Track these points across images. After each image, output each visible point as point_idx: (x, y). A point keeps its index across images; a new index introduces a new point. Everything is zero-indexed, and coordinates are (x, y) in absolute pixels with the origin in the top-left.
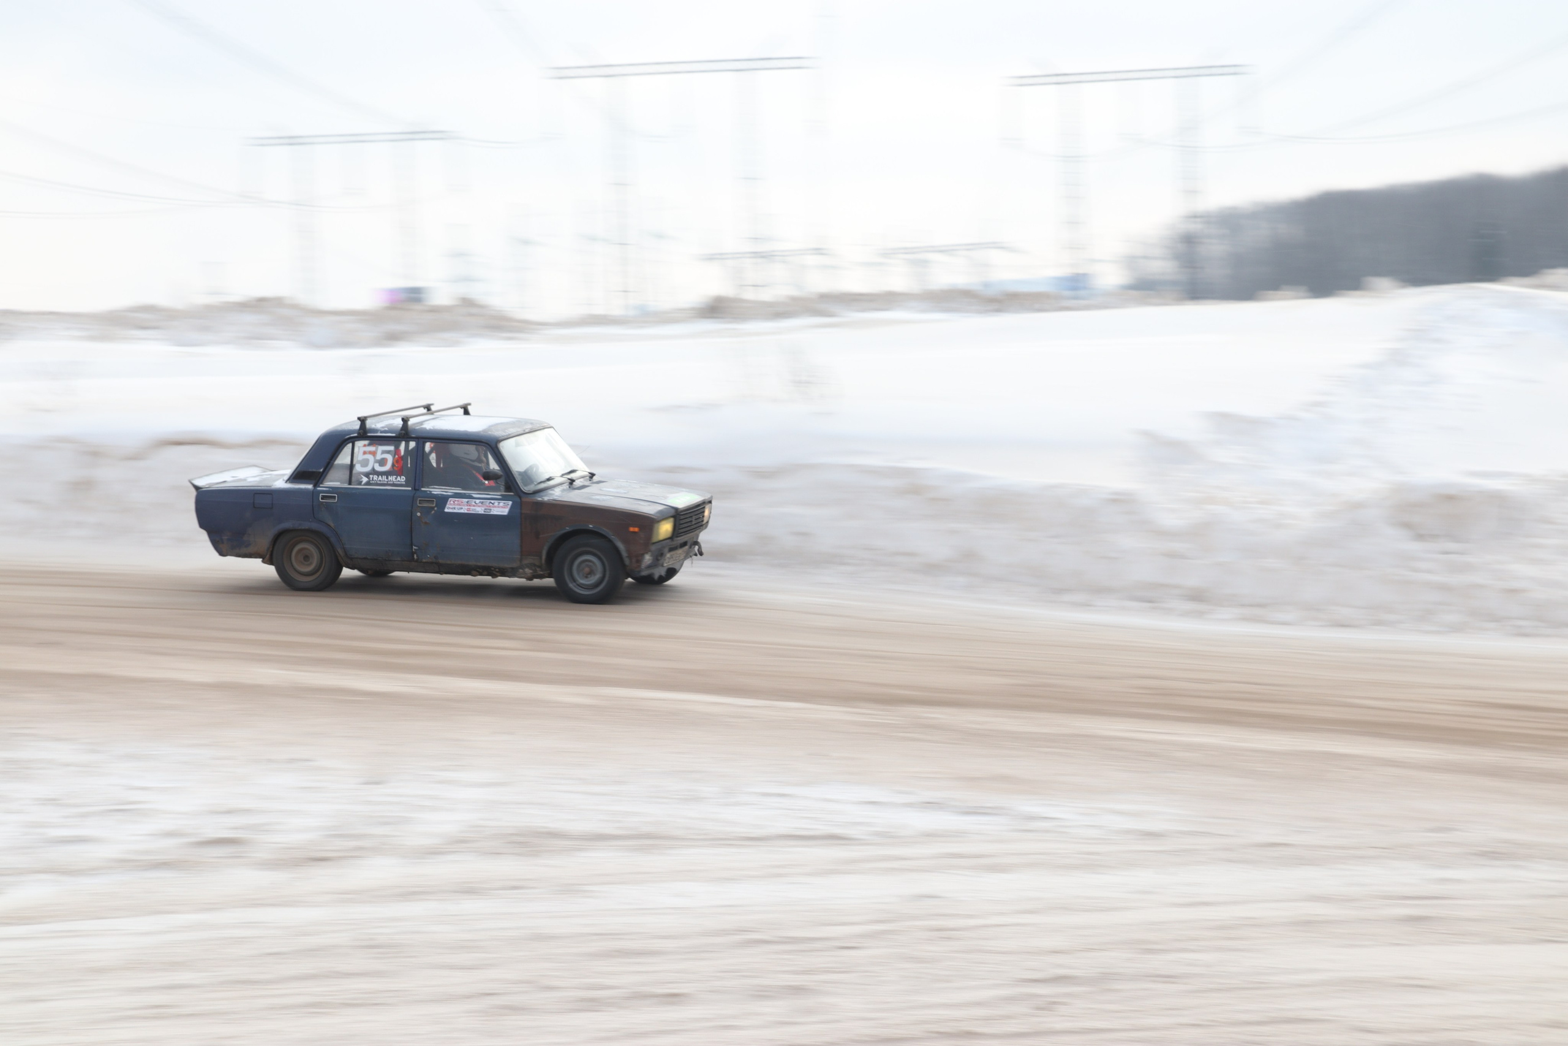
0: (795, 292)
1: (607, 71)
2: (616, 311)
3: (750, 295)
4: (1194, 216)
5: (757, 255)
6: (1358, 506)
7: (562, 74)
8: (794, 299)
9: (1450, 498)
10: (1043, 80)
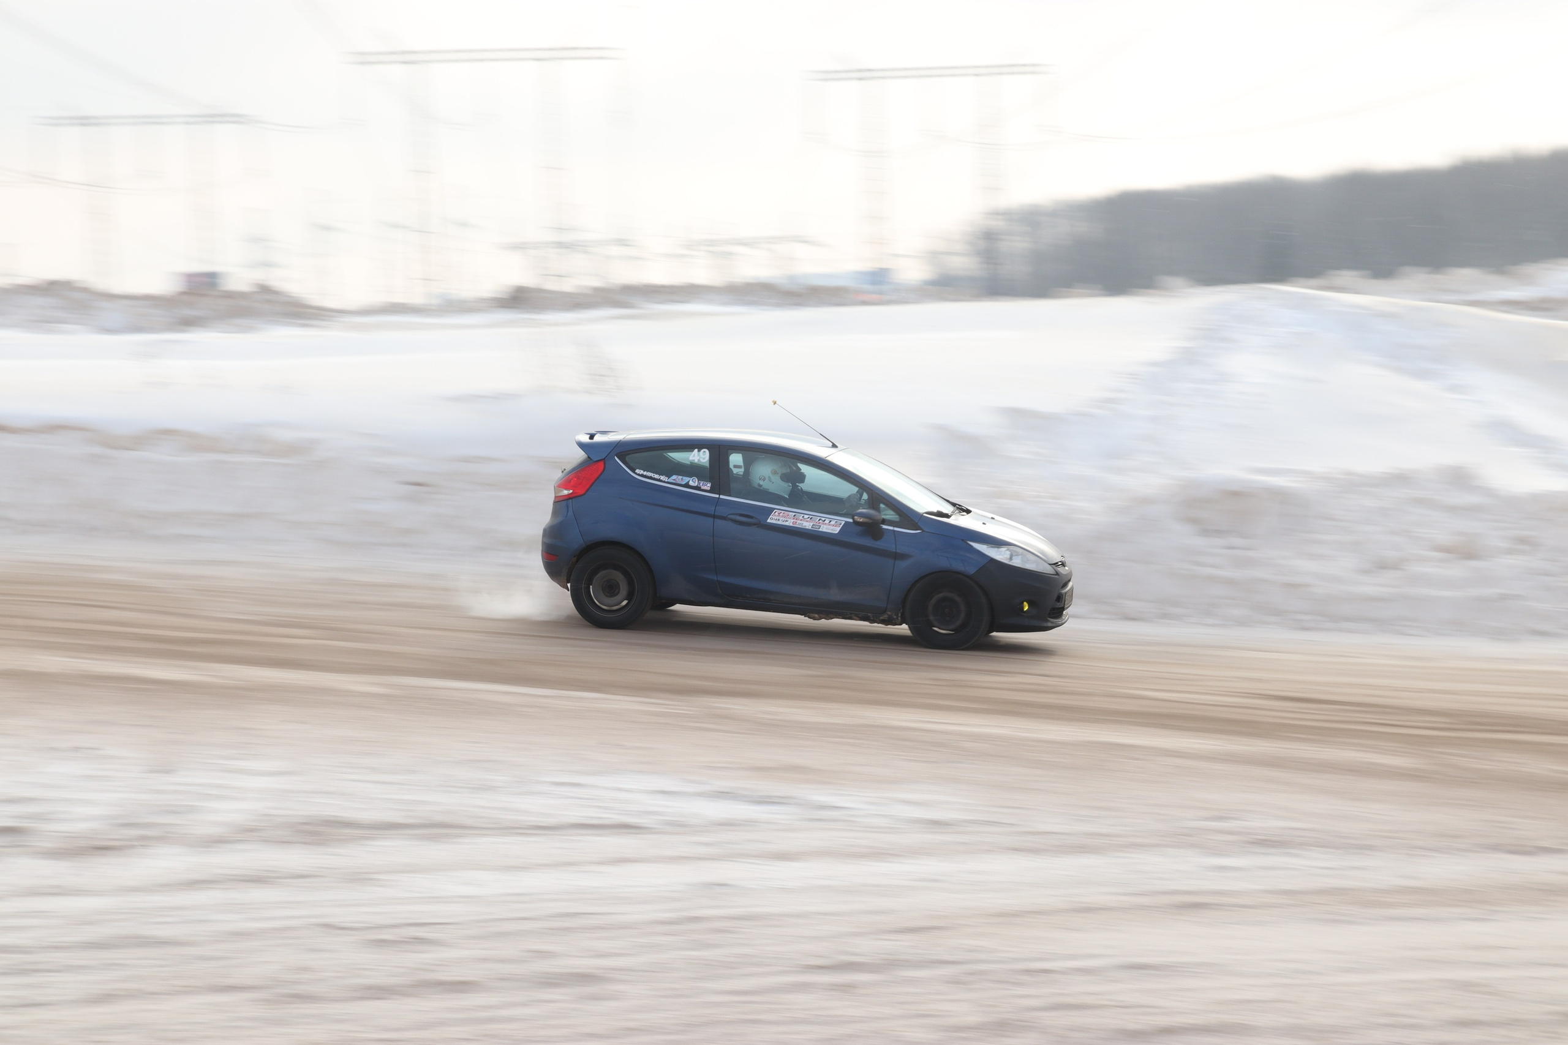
0: (596, 283)
1: (408, 58)
2: (417, 300)
3: (551, 285)
4: (997, 213)
5: (560, 245)
6: (1147, 501)
7: (365, 59)
8: (597, 290)
9: (1235, 494)
10: (844, 75)
